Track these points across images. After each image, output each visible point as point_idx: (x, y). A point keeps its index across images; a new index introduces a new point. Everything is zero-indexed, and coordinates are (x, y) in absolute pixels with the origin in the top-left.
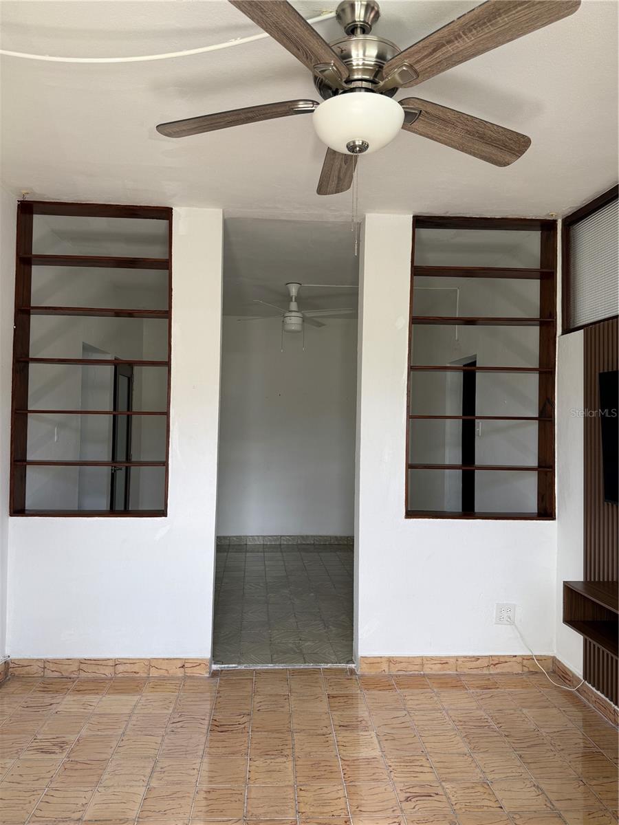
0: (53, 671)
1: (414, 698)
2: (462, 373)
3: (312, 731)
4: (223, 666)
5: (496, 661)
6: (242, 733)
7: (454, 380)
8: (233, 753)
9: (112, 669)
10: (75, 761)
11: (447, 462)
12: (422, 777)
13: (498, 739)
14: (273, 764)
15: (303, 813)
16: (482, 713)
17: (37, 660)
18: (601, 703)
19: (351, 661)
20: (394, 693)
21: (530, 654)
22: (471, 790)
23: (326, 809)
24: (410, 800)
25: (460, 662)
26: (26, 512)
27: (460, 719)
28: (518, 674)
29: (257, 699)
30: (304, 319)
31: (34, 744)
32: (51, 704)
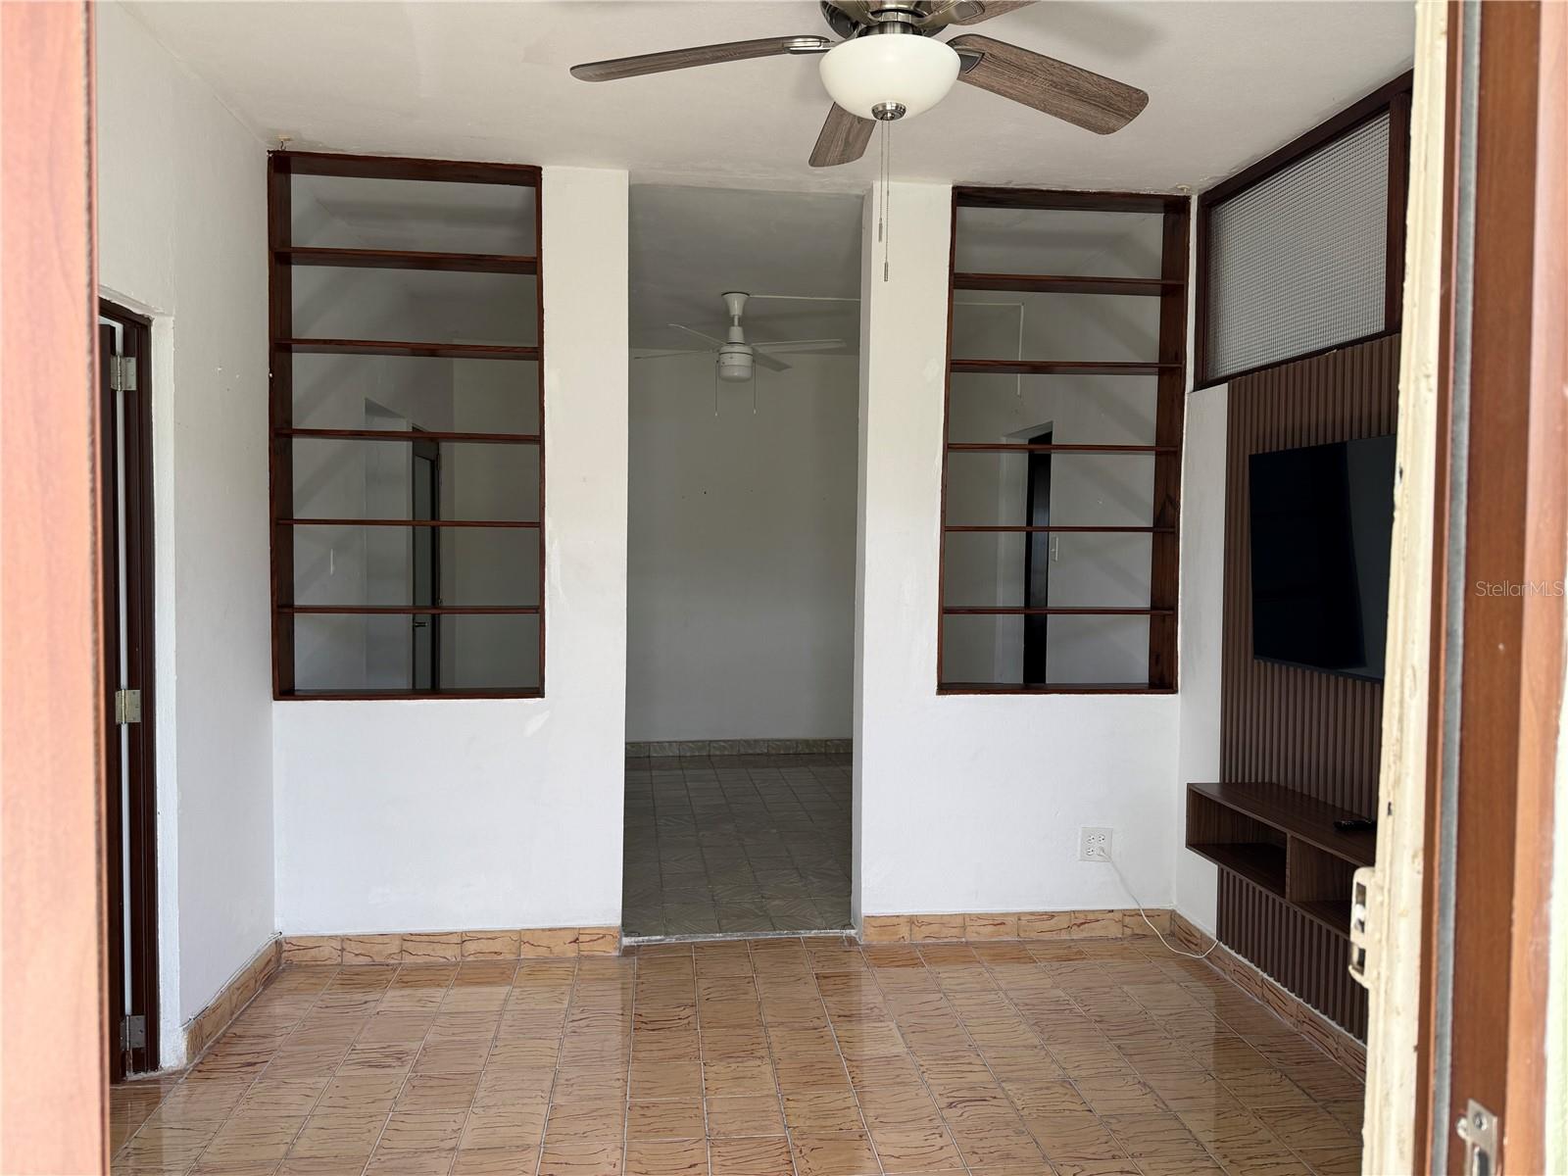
0: (357, 955)
1: (952, 976)
2: (1027, 455)
3: (796, 1025)
4: (640, 939)
5: (1081, 919)
6: (686, 1030)
7: (1014, 467)
8: (678, 1057)
9: (457, 950)
10: (425, 1076)
11: (1000, 604)
12: (972, 1077)
13: (1084, 1026)
14: (740, 1069)
15: (794, 1128)
16: (1060, 993)
17: (330, 937)
18: (1242, 972)
19: (849, 926)
20: (921, 969)
21: (1137, 907)
22: (1046, 1091)
23: (829, 1122)
24: (955, 1106)
25: (1023, 922)
26: (296, 693)
27: (1027, 1001)
28: (1116, 938)
29: (703, 984)
30: (756, 358)
31: (354, 1056)
32: (366, 1002)
